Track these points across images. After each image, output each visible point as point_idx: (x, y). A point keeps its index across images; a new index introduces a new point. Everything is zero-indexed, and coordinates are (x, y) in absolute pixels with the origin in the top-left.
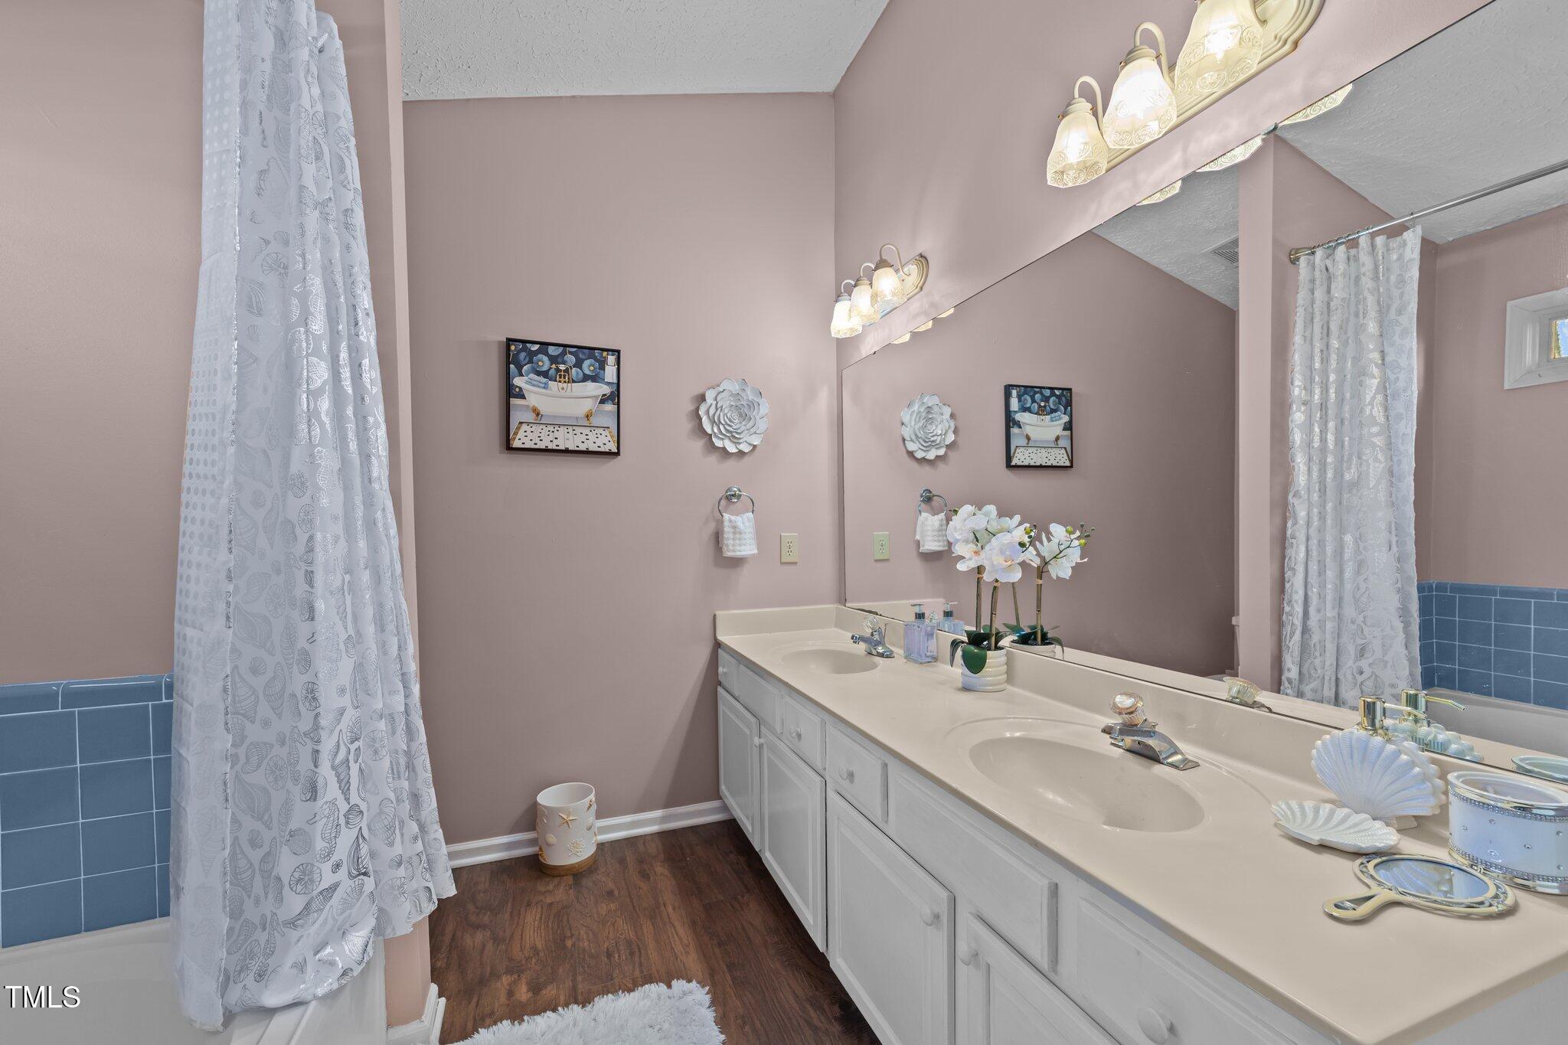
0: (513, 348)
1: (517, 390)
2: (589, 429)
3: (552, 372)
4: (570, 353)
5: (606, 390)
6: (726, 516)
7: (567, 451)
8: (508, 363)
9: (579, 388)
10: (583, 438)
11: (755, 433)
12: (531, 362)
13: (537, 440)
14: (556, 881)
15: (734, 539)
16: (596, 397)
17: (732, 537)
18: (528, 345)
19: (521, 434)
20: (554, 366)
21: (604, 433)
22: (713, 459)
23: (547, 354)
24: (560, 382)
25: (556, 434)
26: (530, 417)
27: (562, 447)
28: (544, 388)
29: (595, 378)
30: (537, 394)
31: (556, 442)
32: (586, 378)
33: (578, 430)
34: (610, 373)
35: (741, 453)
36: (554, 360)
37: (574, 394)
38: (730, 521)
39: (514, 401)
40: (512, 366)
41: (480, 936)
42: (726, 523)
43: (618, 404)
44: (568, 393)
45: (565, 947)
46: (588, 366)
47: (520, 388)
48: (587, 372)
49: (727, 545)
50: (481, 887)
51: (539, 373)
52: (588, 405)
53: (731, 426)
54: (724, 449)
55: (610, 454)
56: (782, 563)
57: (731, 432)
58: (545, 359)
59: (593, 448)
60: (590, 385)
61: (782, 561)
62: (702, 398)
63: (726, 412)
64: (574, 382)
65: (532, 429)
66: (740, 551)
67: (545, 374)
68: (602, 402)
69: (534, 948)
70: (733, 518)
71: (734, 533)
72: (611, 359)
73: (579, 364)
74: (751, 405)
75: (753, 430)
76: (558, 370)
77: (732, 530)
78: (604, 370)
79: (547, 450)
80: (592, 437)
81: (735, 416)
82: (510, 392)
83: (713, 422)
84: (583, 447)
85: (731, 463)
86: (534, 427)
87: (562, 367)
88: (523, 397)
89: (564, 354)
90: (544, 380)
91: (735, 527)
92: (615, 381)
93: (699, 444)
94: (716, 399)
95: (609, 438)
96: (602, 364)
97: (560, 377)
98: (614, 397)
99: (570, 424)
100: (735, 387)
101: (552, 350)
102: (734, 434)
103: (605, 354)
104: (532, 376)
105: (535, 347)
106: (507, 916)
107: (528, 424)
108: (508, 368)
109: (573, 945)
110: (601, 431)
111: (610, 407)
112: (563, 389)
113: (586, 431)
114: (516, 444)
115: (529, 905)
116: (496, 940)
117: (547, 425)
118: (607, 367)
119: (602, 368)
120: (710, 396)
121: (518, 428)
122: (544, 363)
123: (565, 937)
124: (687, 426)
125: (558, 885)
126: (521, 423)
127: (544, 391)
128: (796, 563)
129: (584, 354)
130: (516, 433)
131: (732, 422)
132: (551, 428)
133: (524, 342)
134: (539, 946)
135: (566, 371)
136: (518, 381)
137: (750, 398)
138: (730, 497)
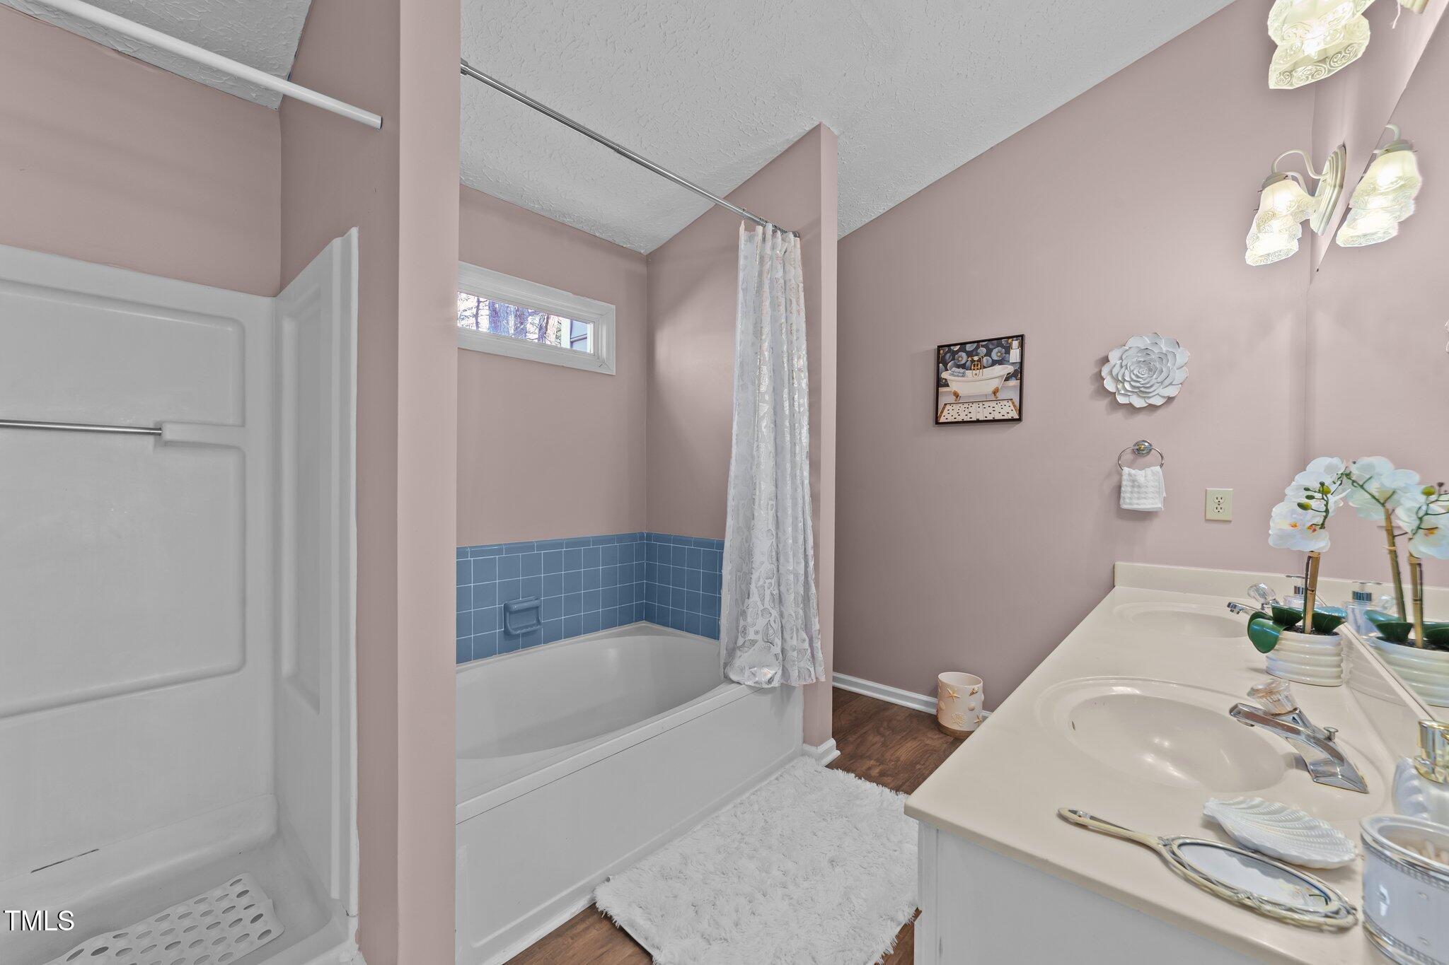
0: (942, 352)
1: (944, 381)
2: (996, 402)
3: (968, 363)
4: (983, 346)
5: (1010, 369)
6: (1126, 470)
7: (978, 421)
8: (938, 363)
9: (988, 372)
10: (991, 410)
11: (1171, 384)
12: (953, 359)
13: (956, 416)
14: (942, 735)
15: (1132, 492)
16: (1002, 376)
17: (1130, 490)
18: (952, 348)
19: (945, 412)
20: (970, 359)
21: (1008, 404)
22: (1119, 415)
23: (965, 351)
24: (974, 370)
25: (970, 409)
26: (952, 399)
27: (974, 419)
28: (962, 376)
29: (1000, 362)
30: (958, 381)
31: (969, 415)
32: (994, 363)
33: (987, 404)
34: (1014, 355)
35: (1152, 408)
36: (970, 354)
37: (984, 377)
38: (1130, 475)
39: (941, 389)
40: (941, 365)
41: (877, 739)
42: (1125, 477)
43: (1021, 379)
44: (980, 377)
45: (915, 767)
46: (995, 355)
47: (946, 379)
48: (995, 358)
49: (1124, 498)
50: (898, 718)
51: (958, 366)
52: (995, 383)
53: (1139, 382)
54: (1130, 405)
55: (1013, 420)
56: (1207, 521)
57: (1138, 388)
58: (964, 355)
59: (998, 417)
60: (997, 367)
61: (1207, 518)
62: (1106, 360)
63: (1132, 368)
64: (985, 367)
65: (953, 408)
66: (1138, 504)
67: (963, 366)
68: (1007, 379)
69: (898, 759)
70: (1133, 472)
71: (1133, 487)
72: (1015, 344)
73: (989, 354)
74: (1162, 357)
75: (1167, 382)
76: (973, 361)
77: (1131, 484)
78: (1009, 354)
79: (963, 422)
80: (998, 408)
81: (1144, 370)
82: (940, 383)
83: (1116, 380)
84: (990, 417)
85: (1141, 418)
86: (954, 405)
87: (976, 358)
88: (948, 385)
89: (977, 348)
90: (961, 370)
91: (1134, 481)
92: (1019, 360)
93: (1103, 403)
94: (1121, 358)
95: (1012, 407)
96: (1008, 349)
97: (974, 365)
98: (1019, 373)
99: (980, 401)
100: (1146, 342)
101: (969, 348)
102: (1142, 389)
103: (1010, 340)
104: (954, 369)
105: (957, 348)
106: (899, 737)
107: (950, 404)
108: (938, 367)
109: (920, 769)
110: (1005, 402)
111: (1014, 383)
112: (976, 374)
113: (993, 404)
114: (942, 420)
115: (915, 739)
116: (884, 744)
117: (963, 403)
118: (1011, 351)
119: (1008, 352)
120: (1114, 357)
121: (944, 408)
122: (963, 357)
123: (919, 763)
124: (1090, 388)
125: (941, 738)
126: (946, 404)
127: (961, 378)
128: (1230, 521)
129: (993, 344)
130: (942, 412)
131: (1140, 378)
132: (966, 405)
133: (949, 346)
134: (901, 759)
135: (979, 360)
136: (944, 375)
137: (1164, 350)
138: (1140, 451)
